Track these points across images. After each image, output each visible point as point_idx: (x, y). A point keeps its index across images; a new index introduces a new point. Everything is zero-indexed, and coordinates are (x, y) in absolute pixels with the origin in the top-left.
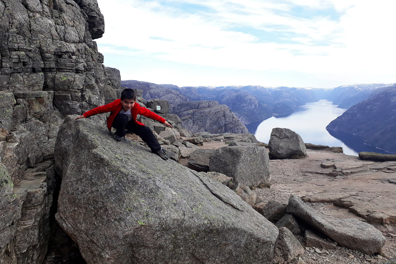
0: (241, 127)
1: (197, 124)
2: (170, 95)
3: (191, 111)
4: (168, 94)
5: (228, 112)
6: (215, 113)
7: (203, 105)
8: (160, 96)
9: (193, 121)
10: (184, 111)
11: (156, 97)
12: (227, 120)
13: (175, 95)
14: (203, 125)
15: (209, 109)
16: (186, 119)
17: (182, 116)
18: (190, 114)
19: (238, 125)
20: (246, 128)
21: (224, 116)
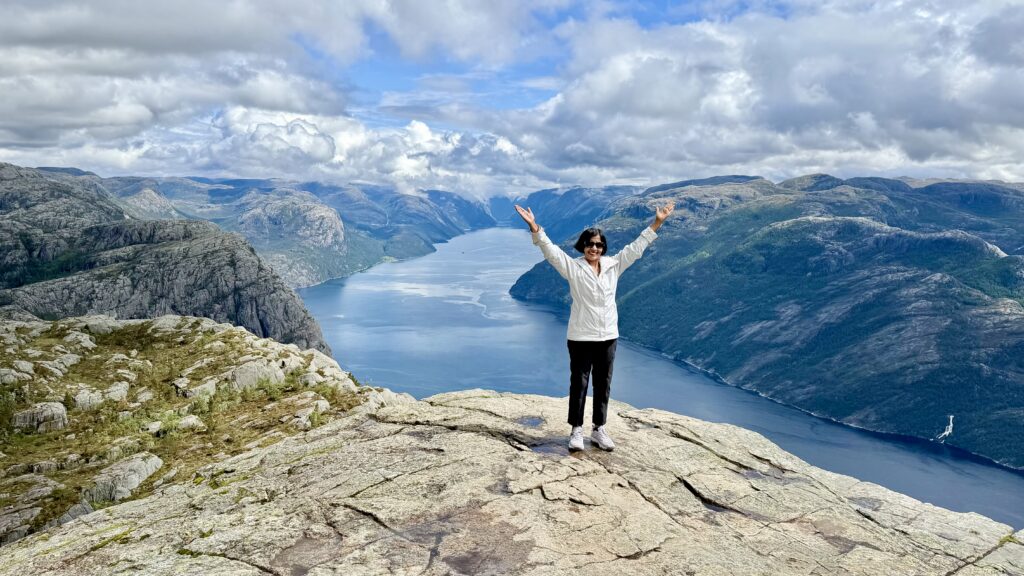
0: (284, 296)
1: (147, 287)
2: (62, 203)
3: (129, 249)
4: (59, 197)
5: (242, 253)
6: (205, 256)
7: (168, 230)
8: (29, 203)
9: (133, 280)
10: (105, 249)
11: (17, 206)
12: (242, 275)
13: (80, 201)
14: (166, 292)
15: (185, 245)
16: (109, 275)
17: (98, 264)
18: (123, 259)
19: (275, 288)
20: (296, 299)
21: (232, 263)
